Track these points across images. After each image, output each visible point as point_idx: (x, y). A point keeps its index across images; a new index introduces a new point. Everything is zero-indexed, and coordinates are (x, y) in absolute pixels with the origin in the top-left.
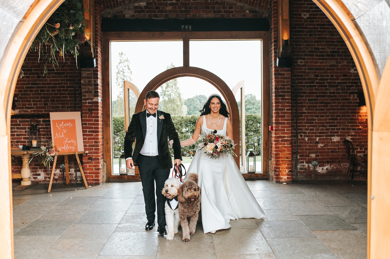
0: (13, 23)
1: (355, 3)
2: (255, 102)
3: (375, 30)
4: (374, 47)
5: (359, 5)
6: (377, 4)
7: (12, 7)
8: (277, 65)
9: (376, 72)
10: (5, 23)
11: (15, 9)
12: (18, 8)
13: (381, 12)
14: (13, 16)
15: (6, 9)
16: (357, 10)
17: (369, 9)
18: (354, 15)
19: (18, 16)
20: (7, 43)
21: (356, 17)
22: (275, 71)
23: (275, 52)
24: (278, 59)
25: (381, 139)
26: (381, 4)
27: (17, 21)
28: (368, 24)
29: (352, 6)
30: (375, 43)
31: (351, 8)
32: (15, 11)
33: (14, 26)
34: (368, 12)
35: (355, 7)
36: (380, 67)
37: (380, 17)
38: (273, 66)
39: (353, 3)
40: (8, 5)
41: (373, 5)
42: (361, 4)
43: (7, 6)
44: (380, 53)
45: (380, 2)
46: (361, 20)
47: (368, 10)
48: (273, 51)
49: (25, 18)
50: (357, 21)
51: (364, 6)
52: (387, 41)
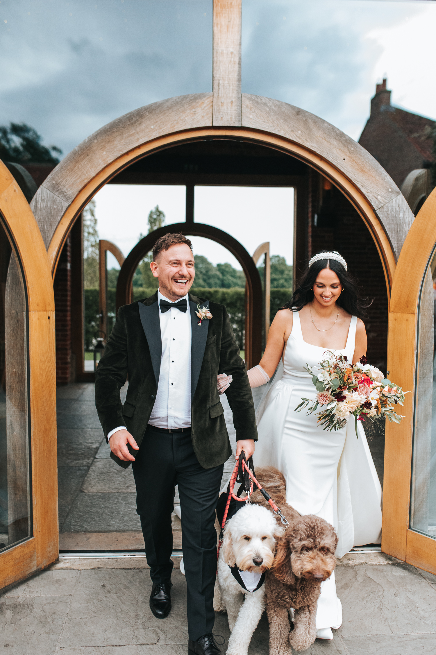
0: (62, 207)
1: (376, 196)
2: (284, 268)
3: (393, 220)
4: (392, 236)
5: (379, 197)
6: (395, 197)
7: (62, 191)
8: (316, 224)
9: (394, 258)
10: (55, 207)
11: (65, 194)
12: (68, 193)
13: (399, 204)
14: (62, 200)
15: (57, 193)
16: (377, 202)
17: (388, 201)
18: (374, 207)
19: (68, 200)
20: (57, 225)
21: (376, 208)
22: (313, 231)
23: (313, 207)
24: (316, 217)
25: (396, 320)
26: (399, 197)
27: (66, 205)
28: (387, 215)
29: (372, 199)
30: (392, 232)
31: (372, 200)
32: (65, 196)
33: (63, 209)
34: (387, 204)
35: (375, 199)
36: (397, 254)
37: (398, 209)
38: (310, 224)
39: (374, 196)
40: (59, 190)
41: (392, 198)
42: (381, 196)
43: (57, 191)
44: (397, 241)
45: (397, 196)
46: (380, 212)
47: (387, 203)
48: (310, 205)
49: (73, 202)
50: (377, 212)
51: (383, 199)
52: (404, 231)
